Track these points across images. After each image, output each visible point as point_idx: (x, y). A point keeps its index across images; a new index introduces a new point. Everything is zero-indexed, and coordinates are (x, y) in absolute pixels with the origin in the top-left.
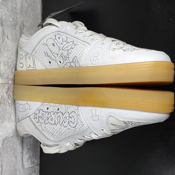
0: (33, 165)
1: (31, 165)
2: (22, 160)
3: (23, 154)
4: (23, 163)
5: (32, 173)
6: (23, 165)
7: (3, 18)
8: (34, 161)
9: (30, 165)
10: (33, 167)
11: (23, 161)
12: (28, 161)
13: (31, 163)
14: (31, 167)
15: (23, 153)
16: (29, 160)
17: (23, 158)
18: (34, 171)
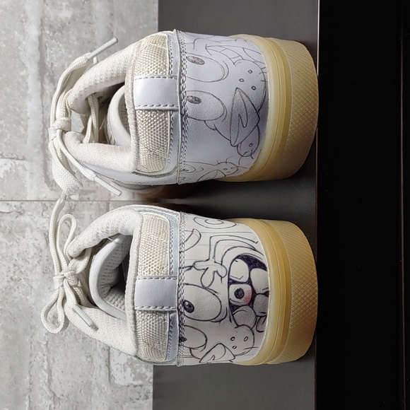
0: (140, 382)
1: (134, 380)
2: (108, 366)
3: (109, 354)
4: (110, 372)
5: (138, 399)
6: (110, 377)
7: (55, 66)
8: (144, 374)
9: (130, 380)
10: (141, 386)
11: (109, 369)
12: (125, 371)
13: (133, 375)
14: (135, 386)
15: (111, 351)
16: (129, 370)
17: (111, 361)
18: (143, 396)
